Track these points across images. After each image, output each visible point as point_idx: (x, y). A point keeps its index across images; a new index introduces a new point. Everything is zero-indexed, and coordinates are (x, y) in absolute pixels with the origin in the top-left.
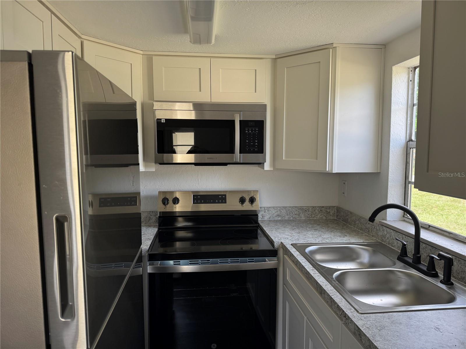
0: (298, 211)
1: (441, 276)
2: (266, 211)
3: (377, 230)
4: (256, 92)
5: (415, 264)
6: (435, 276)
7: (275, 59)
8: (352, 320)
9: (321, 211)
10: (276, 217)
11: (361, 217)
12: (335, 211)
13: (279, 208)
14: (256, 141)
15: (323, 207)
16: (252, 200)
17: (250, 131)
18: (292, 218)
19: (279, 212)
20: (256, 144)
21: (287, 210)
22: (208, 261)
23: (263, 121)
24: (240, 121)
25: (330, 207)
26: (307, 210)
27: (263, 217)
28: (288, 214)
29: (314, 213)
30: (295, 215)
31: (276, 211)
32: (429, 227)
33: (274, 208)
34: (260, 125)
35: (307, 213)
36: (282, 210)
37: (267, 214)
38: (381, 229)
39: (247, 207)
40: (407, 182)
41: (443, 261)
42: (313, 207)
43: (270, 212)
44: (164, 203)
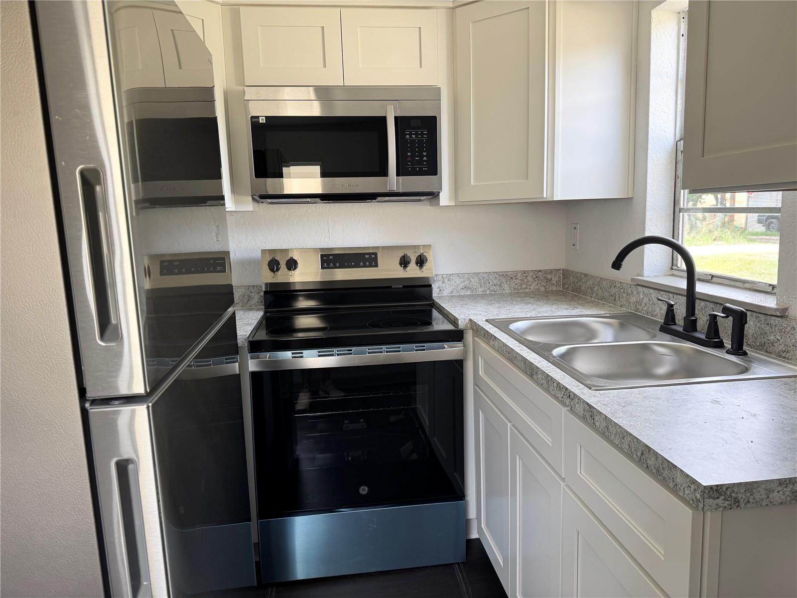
0: (499, 280)
1: (728, 344)
2: (446, 280)
3: (628, 294)
4: (421, 67)
5: (689, 332)
6: (720, 345)
7: (454, 8)
8: (579, 398)
9: (537, 277)
10: (462, 291)
11: (601, 279)
12: (560, 278)
13: (467, 276)
14: (425, 154)
15: (540, 271)
16: (421, 261)
17: (414, 136)
18: (488, 291)
19: (467, 282)
20: (425, 158)
21: (480, 277)
22: (348, 350)
23: (435, 118)
24: (395, 118)
25: (551, 271)
26: (514, 278)
27: (440, 290)
28: (483, 284)
29: (525, 281)
30: (495, 285)
31: (462, 280)
32: (712, 279)
33: (458, 276)
34: (430, 124)
35: (514, 282)
36: (473, 278)
37: (448, 286)
38: (635, 292)
39: (413, 271)
40: (677, 210)
41: (731, 318)
42: (524, 272)
43: (453, 282)
44: (272, 270)
